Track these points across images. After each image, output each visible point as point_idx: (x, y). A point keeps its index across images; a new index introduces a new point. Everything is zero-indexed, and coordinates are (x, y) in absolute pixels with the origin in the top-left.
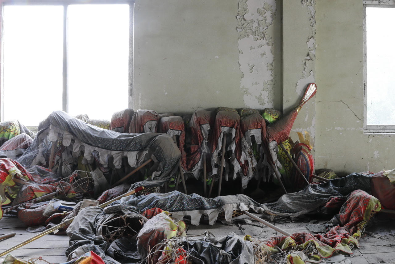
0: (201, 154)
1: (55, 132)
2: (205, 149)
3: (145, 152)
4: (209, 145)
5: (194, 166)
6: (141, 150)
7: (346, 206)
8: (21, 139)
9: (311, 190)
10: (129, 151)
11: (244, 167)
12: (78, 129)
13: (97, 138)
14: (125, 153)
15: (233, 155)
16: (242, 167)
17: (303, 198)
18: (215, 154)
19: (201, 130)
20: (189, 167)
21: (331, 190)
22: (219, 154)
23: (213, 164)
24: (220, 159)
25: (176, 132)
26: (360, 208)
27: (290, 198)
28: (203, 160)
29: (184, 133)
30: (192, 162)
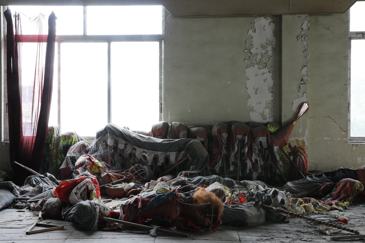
0: (221, 155)
1: (112, 138)
2: (224, 152)
3: (183, 152)
4: (227, 149)
5: (216, 164)
6: (179, 151)
7: (336, 188)
8: (82, 145)
9: (308, 178)
10: (171, 151)
11: (255, 164)
12: (130, 136)
13: (145, 142)
14: (168, 153)
15: (246, 156)
16: (253, 164)
17: (303, 183)
18: (232, 155)
19: (221, 137)
20: (212, 165)
21: (324, 178)
22: (235, 155)
23: (231, 163)
24: (236, 158)
25: (202, 139)
26: (348, 187)
27: (293, 184)
28: (223, 159)
29: (207, 140)
30: (214, 161)
